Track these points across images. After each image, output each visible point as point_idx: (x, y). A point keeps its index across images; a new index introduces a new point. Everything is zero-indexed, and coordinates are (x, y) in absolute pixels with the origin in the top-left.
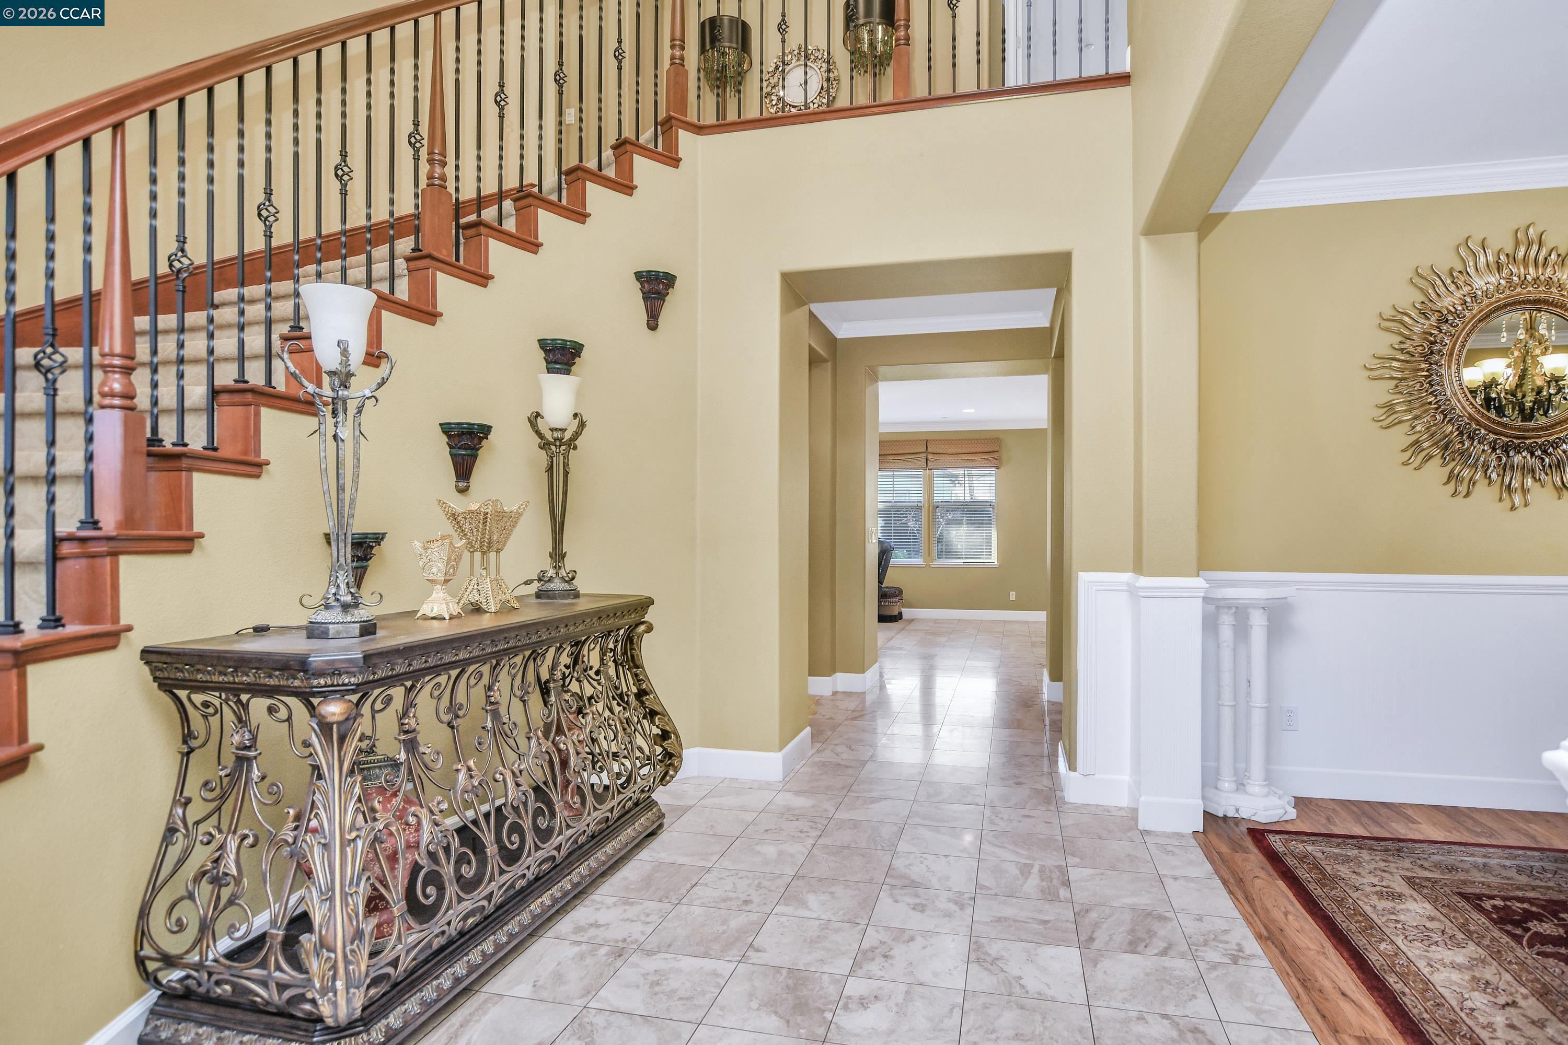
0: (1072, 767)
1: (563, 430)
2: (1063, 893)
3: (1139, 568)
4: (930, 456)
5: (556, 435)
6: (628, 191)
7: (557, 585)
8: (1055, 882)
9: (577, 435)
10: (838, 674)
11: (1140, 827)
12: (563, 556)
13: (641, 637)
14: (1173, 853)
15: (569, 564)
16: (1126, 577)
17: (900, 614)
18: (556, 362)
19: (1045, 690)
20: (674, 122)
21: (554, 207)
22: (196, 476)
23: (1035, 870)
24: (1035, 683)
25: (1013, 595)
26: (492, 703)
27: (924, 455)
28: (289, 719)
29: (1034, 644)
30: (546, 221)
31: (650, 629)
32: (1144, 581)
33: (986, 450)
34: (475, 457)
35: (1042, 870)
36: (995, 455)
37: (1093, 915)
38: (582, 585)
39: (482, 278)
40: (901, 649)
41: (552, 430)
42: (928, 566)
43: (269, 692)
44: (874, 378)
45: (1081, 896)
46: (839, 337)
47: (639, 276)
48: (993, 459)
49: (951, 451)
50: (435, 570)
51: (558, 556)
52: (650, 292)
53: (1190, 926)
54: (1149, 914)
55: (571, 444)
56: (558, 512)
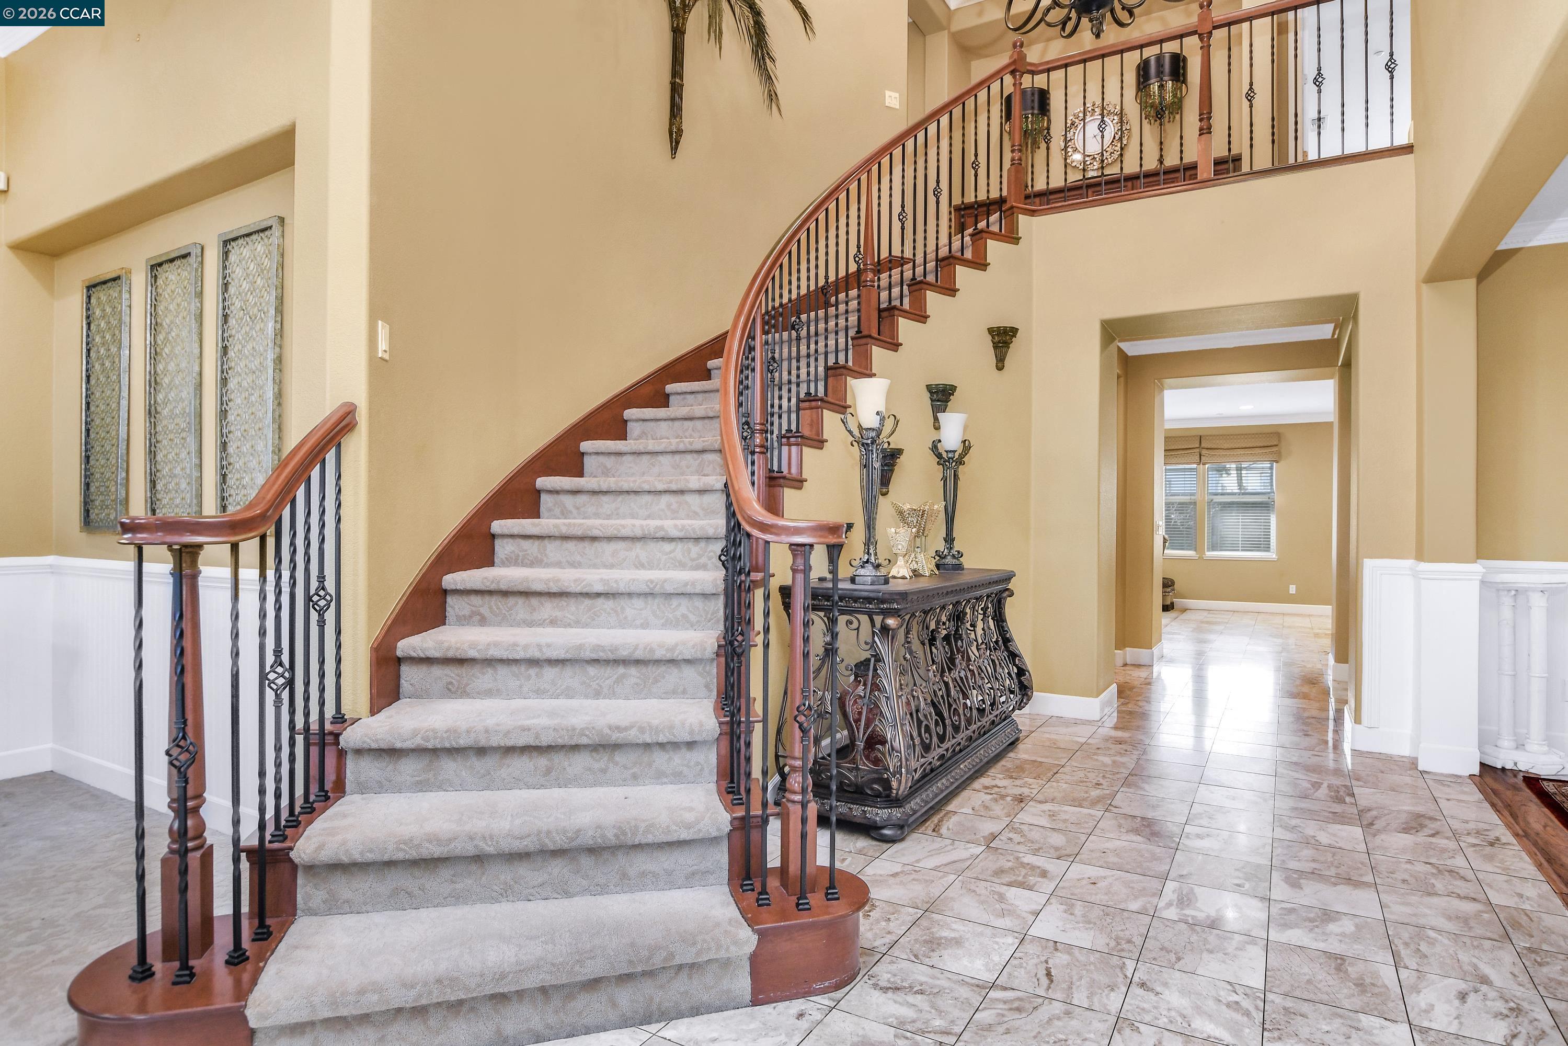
0: (1357, 720)
1: (954, 452)
2: (1348, 799)
3: (1420, 556)
4: (1204, 452)
5: (950, 455)
6: (983, 267)
7: (949, 560)
8: (1341, 793)
9: (962, 456)
10: (1127, 649)
11: (1420, 768)
12: (953, 540)
13: (1005, 598)
14: (1449, 786)
15: (957, 546)
16: (1409, 563)
17: (1172, 603)
18: (938, 401)
19: (1330, 672)
20: (1015, 209)
21: (934, 287)
22: (786, 490)
23: (1325, 785)
24: (1319, 666)
25: (1293, 589)
26: (909, 643)
27: (1198, 450)
28: (858, 629)
29: (1317, 635)
30: (932, 298)
31: (1012, 595)
32: (1424, 566)
33: (1266, 444)
34: (892, 471)
35: (1329, 787)
36: (1275, 449)
37: (1374, 813)
38: (967, 562)
39: (895, 346)
40: (1179, 634)
41: (947, 452)
42: (1201, 558)
43: (850, 613)
44: (1162, 390)
45: (1363, 803)
46: (1130, 354)
47: (991, 331)
48: (1272, 453)
49: (1226, 446)
50: (900, 547)
51: (949, 539)
52: (999, 342)
53: (1456, 825)
54: (1422, 816)
55: (960, 462)
56: (950, 509)
